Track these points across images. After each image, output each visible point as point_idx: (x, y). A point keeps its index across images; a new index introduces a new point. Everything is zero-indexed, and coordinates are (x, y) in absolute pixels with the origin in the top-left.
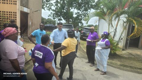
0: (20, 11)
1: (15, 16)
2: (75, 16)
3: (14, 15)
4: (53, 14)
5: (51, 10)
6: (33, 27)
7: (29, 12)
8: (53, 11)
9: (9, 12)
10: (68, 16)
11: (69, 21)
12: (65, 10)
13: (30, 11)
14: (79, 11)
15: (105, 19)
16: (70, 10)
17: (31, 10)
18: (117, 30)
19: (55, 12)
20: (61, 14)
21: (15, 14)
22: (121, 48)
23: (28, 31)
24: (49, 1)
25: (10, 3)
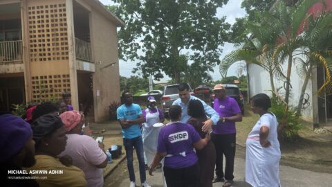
0: (77, 71)
1: (66, 83)
2: (190, 63)
3: (64, 81)
4: (142, 66)
5: (138, 58)
6: (104, 100)
7: (93, 70)
8: (142, 61)
9: (55, 77)
10: (174, 66)
11: (179, 76)
12: (168, 54)
13: (96, 67)
14: (198, 51)
15: (259, 64)
16: (178, 52)
17: (97, 65)
18: (291, 83)
19: (146, 62)
20: (159, 63)
21: (66, 78)
22: (310, 123)
23: (93, 110)
24: (131, 41)
25: (54, 58)
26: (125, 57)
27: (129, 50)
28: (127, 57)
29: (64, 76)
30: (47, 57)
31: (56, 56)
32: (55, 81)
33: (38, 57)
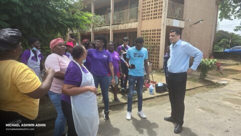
1: (159, 35)
7: (183, 26)
13: (186, 24)
25: (154, 18)
29: (158, 30)
30: (150, 17)
31: (155, 16)
32: (153, 34)
33: (146, 18)
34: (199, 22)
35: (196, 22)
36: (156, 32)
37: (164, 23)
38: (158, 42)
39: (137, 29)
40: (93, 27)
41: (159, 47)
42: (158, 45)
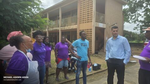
0: (95, 27)
5: (138, 22)
13: (106, 25)
24: (135, 12)
25: (87, 22)
26: (131, 22)
27: (133, 17)
28: (132, 22)
29: (90, 29)
30: (85, 21)
31: (88, 21)
32: (87, 32)
33: (82, 22)
34: (114, 24)
35: (112, 24)
36: (89, 31)
37: (94, 25)
38: (90, 37)
39: (77, 29)
40: (48, 28)
41: (91, 40)
42: (90, 39)
